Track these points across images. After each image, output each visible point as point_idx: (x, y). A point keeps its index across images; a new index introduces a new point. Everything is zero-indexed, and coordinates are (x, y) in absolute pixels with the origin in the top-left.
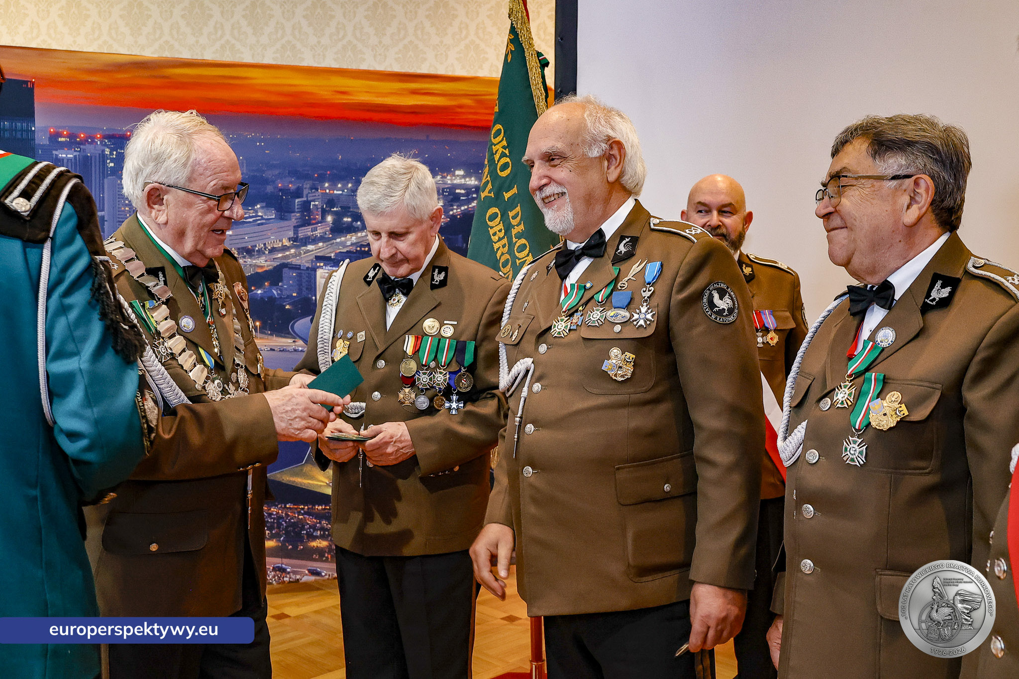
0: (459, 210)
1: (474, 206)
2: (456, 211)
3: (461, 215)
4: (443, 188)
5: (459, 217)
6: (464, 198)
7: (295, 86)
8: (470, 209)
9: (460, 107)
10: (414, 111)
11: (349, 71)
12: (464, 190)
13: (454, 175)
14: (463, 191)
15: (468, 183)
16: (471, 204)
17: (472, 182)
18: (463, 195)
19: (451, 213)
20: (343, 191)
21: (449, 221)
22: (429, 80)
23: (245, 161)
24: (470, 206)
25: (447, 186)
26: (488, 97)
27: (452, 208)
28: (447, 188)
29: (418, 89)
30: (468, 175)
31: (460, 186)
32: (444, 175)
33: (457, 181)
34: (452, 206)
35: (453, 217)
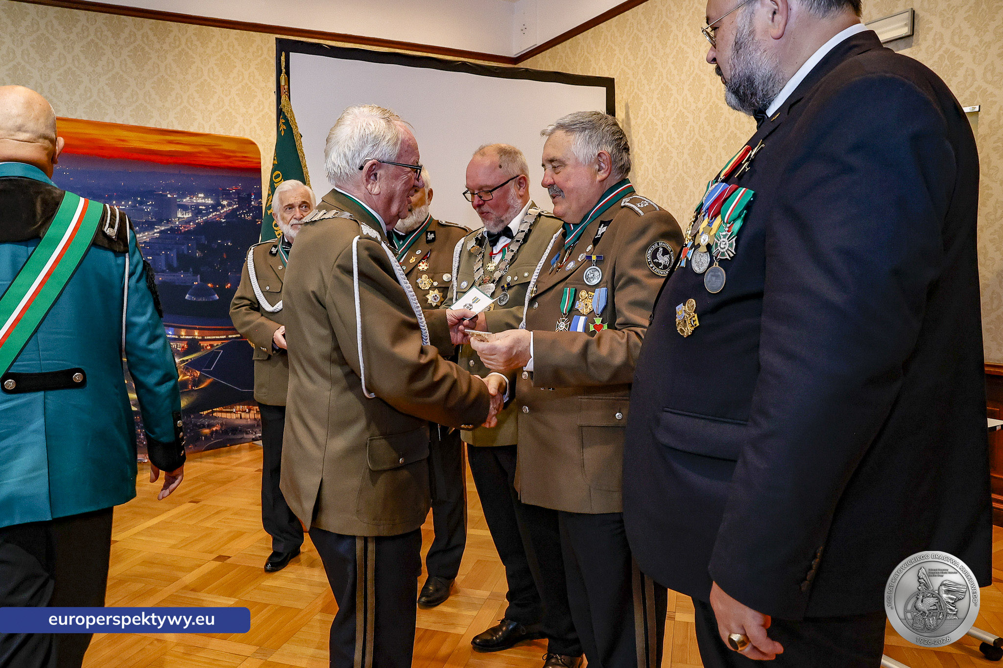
2: (200, 220)
3: (203, 223)
7: (87, 134)
8: (208, 219)
9: (200, 153)
10: (170, 154)
11: (128, 127)
13: (198, 197)
14: (204, 208)
15: (206, 202)
17: (209, 201)
18: (204, 210)
19: (197, 221)
20: (126, 207)
22: (179, 134)
25: (193, 204)
26: (215, 147)
28: (193, 205)
29: (172, 140)
30: (206, 197)
31: (202, 204)
33: (200, 201)
34: (197, 217)
35: (198, 224)
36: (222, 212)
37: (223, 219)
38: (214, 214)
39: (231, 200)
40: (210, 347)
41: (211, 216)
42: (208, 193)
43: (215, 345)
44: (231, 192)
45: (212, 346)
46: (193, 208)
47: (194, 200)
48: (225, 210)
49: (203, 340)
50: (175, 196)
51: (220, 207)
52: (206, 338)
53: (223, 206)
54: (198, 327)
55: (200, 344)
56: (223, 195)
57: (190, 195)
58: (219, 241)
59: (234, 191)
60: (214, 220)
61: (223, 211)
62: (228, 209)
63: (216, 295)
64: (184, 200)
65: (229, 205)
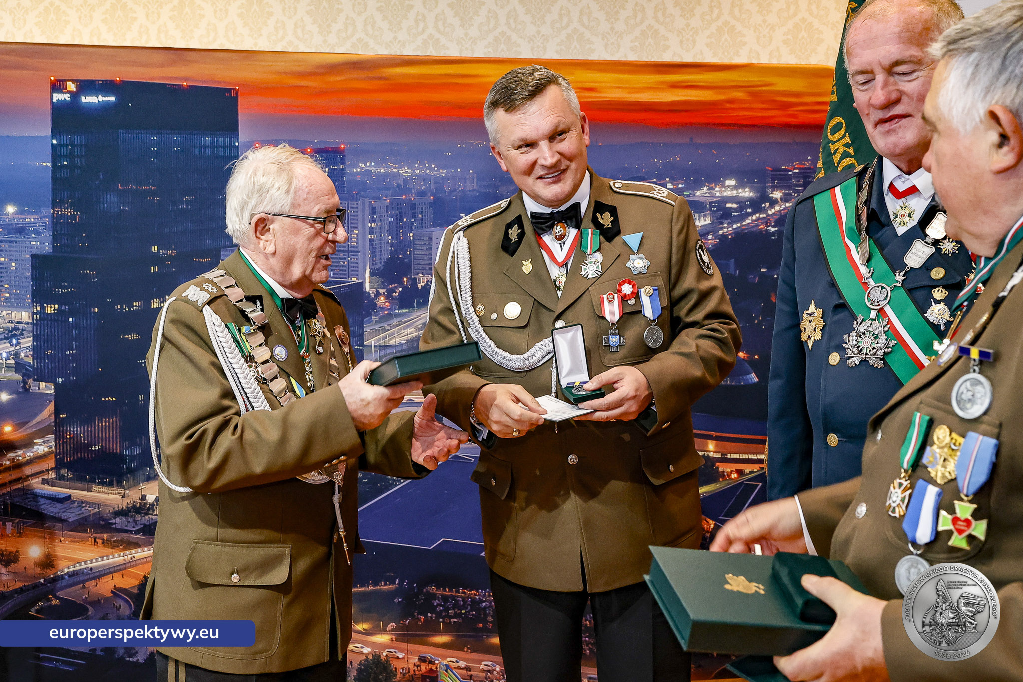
0: (730, 229)
1: (749, 224)
2: (727, 229)
3: (733, 235)
4: (710, 203)
5: (730, 237)
6: (736, 214)
8: (744, 228)
12: (737, 203)
13: (725, 187)
14: (735, 206)
15: (740, 195)
16: (745, 221)
17: (747, 193)
18: (735, 210)
19: (721, 232)
21: (718, 243)
23: (475, 176)
24: (744, 223)
25: (715, 200)
27: (721, 226)
28: (715, 202)
30: (740, 185)
31: (731, 199)
32: (711, 186)
33: (728, 193)
34: (722, 223)
35: (724, 236)
36: (770, 213)
37: (773, 227)
38: (754, 218)
39: (789, 188)
40: (736, 475)
41: (748, 221)
42: (744, 177)
43: (747, 471)
44: (790, 173)
45: (740, 472)
46: (714, 207)
47: (718, 192)
48: (777, 208)
49: (724, 460)
50: (680, 186)
51: (767, 204)
52: (729, 456)
53: (773, 203)
54: (714, 434)
55: (717, 468)
56: (773, 180)
57: (710, 182)
58: (762, 270)
59: (797, 171)
60: (755, 229)
61: (773, 211)
62: (783, 206)
63: (753, 375)
64: (698, 193)
65: (785, 199)
